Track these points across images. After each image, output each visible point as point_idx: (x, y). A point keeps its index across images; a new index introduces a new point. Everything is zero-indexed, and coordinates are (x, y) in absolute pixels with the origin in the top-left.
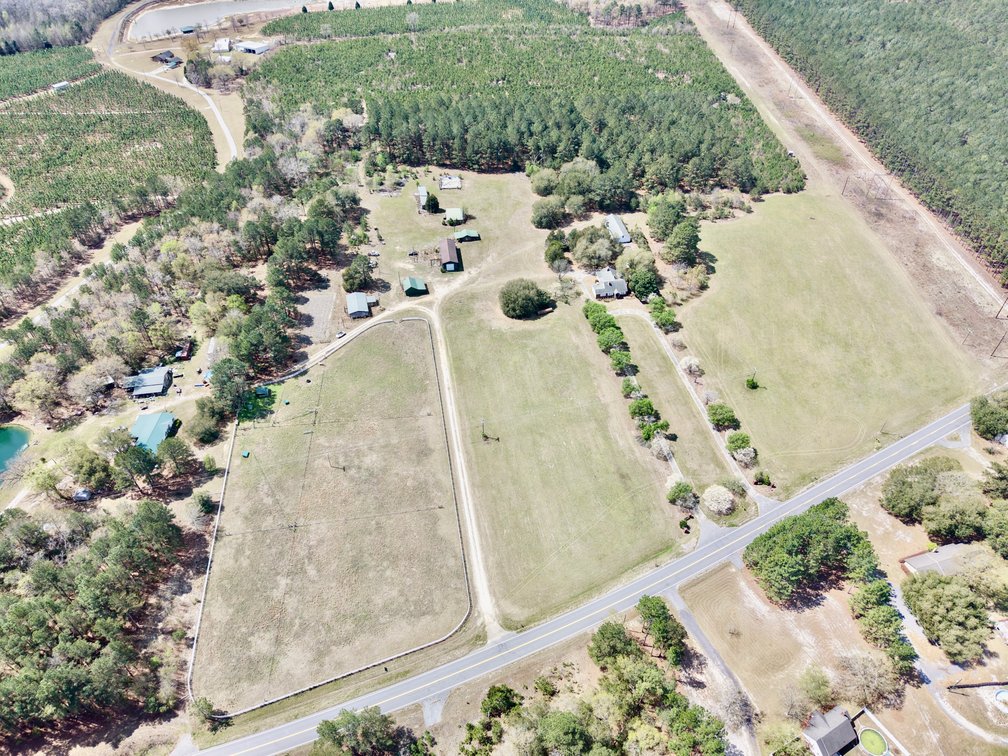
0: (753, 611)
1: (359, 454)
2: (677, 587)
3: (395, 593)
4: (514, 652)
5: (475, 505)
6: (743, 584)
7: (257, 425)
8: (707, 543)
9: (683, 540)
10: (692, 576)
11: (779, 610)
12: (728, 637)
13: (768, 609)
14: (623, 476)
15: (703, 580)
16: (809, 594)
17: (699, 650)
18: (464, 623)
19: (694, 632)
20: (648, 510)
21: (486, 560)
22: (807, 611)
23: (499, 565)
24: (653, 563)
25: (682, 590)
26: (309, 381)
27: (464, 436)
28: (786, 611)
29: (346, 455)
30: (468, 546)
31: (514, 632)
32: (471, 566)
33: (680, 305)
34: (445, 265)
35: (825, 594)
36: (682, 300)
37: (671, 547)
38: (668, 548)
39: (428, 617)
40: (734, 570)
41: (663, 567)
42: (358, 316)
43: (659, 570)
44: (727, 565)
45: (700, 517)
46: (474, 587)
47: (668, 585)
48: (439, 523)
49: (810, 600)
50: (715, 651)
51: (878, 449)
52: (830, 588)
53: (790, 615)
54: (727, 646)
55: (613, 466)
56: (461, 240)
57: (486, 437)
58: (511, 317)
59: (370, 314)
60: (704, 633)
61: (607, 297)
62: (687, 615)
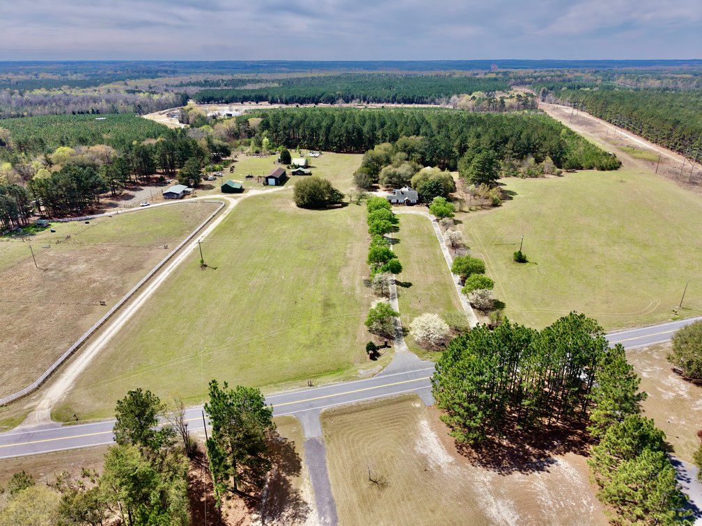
0: (424, 459)
1: (75, 262)
2: (323, 410)
4: (33, 445)
5: (142, 308)
6: (424, 424)
7: (11, 240)
8: (394, 372)
9: (364, 366)
10: (353, 402)
11: (469, 465)
12: (365, 485)
13: (451, 459)
14: (327, 305)
16: (527, 452)
18: (12, 402)
19: (312, 469)
20: (337, 334)
21: (103, 350)
22: (517, 475)
23: (113, 357)
24: (306, 382)
25: (326, 416)
26: (87, 223)
27: (183, 263)
28: (480, 468)
29: (60, 263)
30: (97, 337)
31: (61, 423)
32: (82, 352)
33: (466, 212)
34: (267, 179)
35: (555, 457)
36: (470, 210)
37: (344, 369)
38: (339, 370)
40: (418, 405)
41: (319, 387)
42: (170, 196)
43: (312, 389)
44: (412, 398)
45: (400, 348)
46: (63, 372)
47: (311, 406)
48: (88, 316)
49: (526, 461)
50: (331, 502)
51: (675, 319)
52: (566, 451)
53: (485, 477)
54: (354, 498)
55: (323, 297)
56: (294, 174)
57: (206, 266)
58: (301, 206)
59: (182, 198)
60: (329, 472)
61: (398, 203)
62: (315, 445)
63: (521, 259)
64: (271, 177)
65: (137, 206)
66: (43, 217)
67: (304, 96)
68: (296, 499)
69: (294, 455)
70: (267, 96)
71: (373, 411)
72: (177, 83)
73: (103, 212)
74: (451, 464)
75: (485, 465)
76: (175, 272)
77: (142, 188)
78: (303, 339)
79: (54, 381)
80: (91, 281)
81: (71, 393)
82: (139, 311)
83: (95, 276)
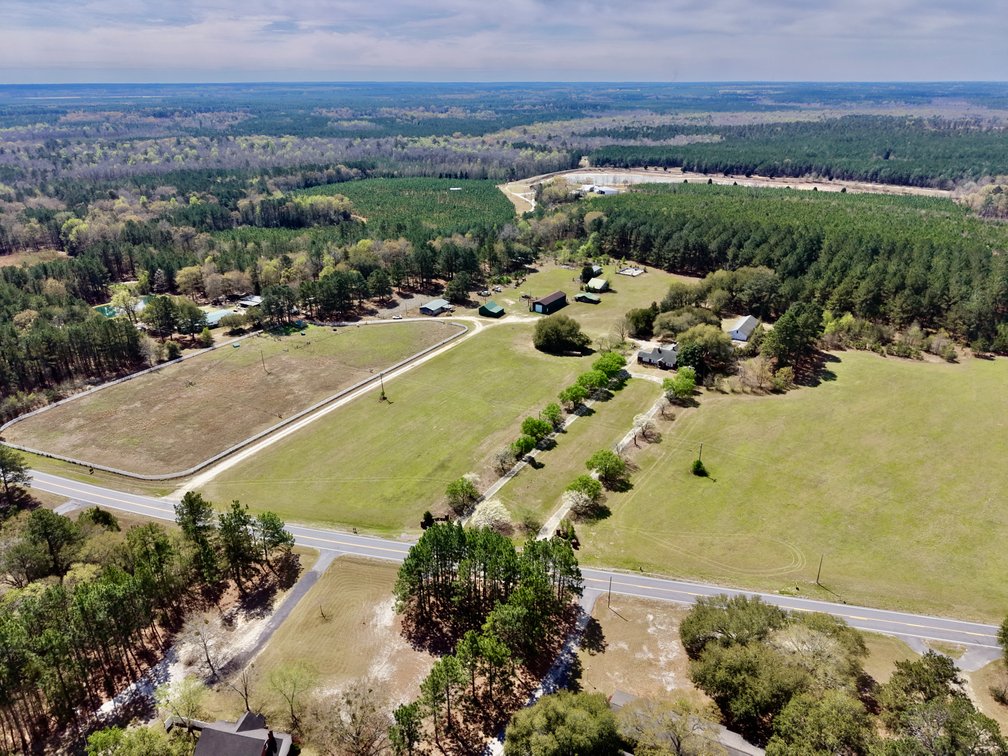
0: (373, 615)
1: (292, 369)
2: (343, 554)
3: (171, 441)
7: (268, 337)
9: (410, 530)
10: (369, 556)
11: (398, 634)
12: (316, 615)
13: (391, 624)
14: (442, 466)
15: (373, 565)
17: (276, 606)
18: (172, 479)
19: (296, 591)
21: (251, 456)
23: (252, 465)
25: (341, 559)
26: (335, 330)
27: (370, 391)
28: (404, 639)
29: (283, 369)
30: (255, 444)
32: (236, 455)
34: (534, 304)
36: (733, 391)
37: (393, 528)
38: (388, 527)
39: (161, 463)
42: (425, 311)
46: (215, 466)
47: (337, 548)
48: (264, 424)
49: (444, 648)
50: (285, 616)
54: (301, 620)
55: (447, 456)
56: (579, 299)
57: (385, 398)
58: (538, 347)
59: (436, 315)
60: (302, 598)
61: (650, 363)
62: (313, 577)
63: (699, 471)
64: (539, 303)
65: (390, 318)
66: (307, 317)
67: (734, 164)
68: (270, 605)
69: (297, 576)
70: (682, 161)
71: (376, 569)
72: (590, 129)
73: (358, 320)
74: (386, 627)
75: (409, 638)
76: (356, 400)
77: (414, 295)
78: (389, 492)
79: (205, 471)
80: (290, 392)
81: (208, 484)
82: (299, 430)
83: (296, 389)
